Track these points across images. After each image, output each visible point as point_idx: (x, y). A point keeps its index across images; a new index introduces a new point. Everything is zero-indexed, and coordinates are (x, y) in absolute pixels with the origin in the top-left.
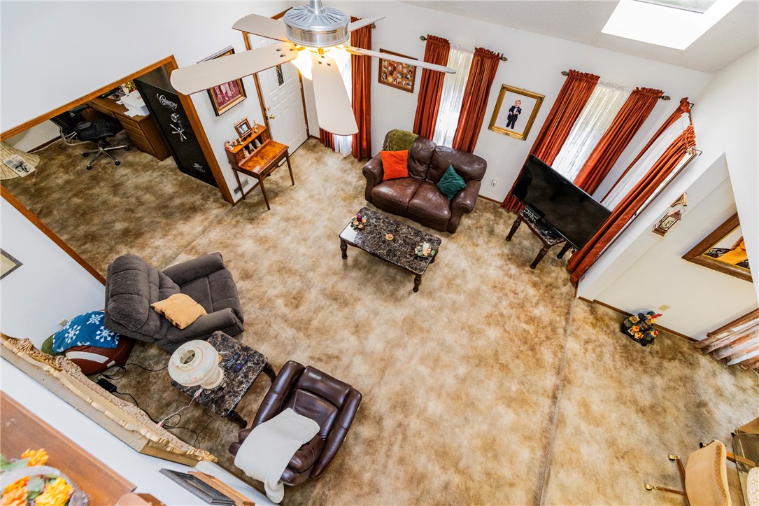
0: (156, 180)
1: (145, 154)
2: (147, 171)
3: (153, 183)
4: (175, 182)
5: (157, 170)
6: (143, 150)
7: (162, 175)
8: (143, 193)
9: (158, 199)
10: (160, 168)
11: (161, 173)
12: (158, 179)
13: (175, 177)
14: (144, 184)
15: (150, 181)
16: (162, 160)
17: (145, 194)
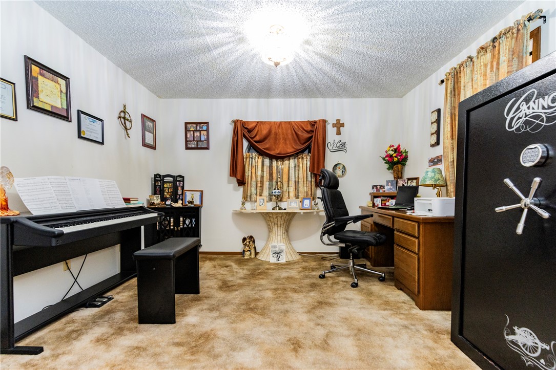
0: (389, 329)
1: (401, 292)
2: (385, 310)
3: (377, 330)
4: (426, 352)
5: (402, 316)
6: (401, 286)
7: (406, 327)
8: (347, 333)
9: (361, 359)
10: (409, 316)
11: (406, 322)
12: (394, 328)
13: (430, 343)
14: (362, 323)
15: (376, 324)
16: (423, 308)
17: (348, 336)
